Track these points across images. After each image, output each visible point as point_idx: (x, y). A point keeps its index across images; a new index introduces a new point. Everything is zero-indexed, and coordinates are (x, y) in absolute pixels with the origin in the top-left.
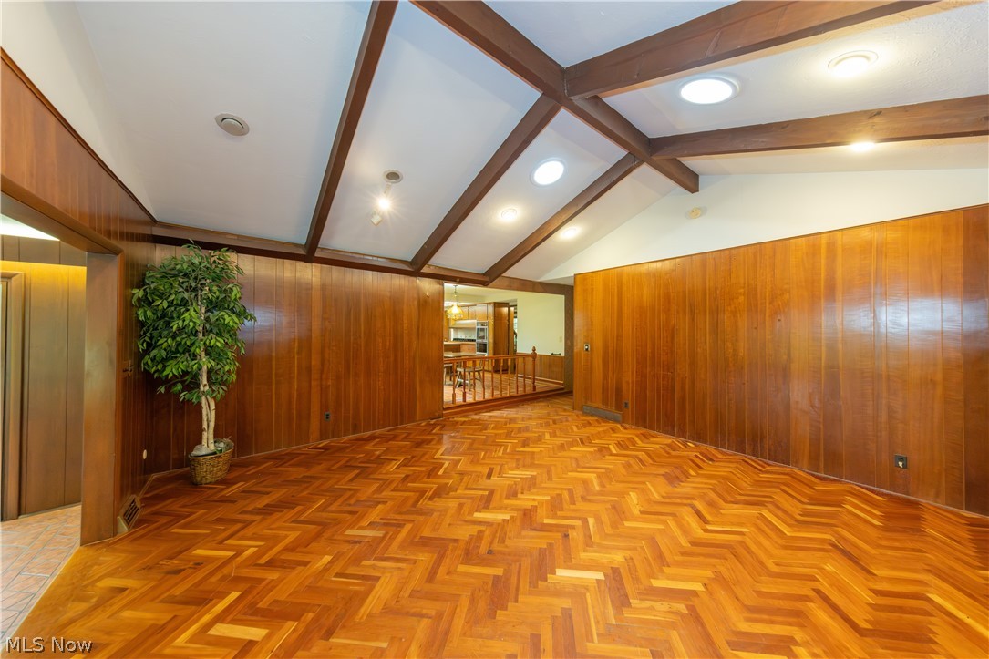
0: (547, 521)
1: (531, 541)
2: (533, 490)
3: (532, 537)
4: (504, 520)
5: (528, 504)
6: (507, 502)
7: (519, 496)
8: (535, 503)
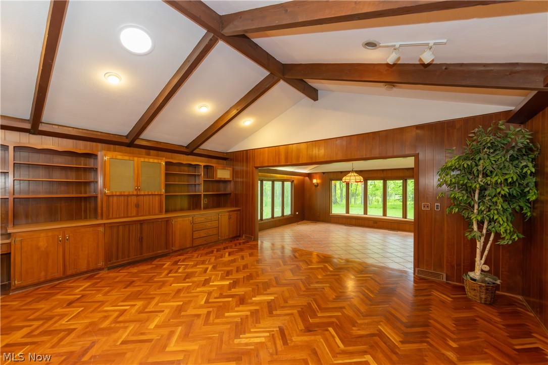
0: (230, 299)
1: (239, 291)
2: (239, 320)
3: (239, 292)
4: (255, 297)
5: (241, 308)
6: (257, 308)
7: (249, 313)
8: (236, 309)
